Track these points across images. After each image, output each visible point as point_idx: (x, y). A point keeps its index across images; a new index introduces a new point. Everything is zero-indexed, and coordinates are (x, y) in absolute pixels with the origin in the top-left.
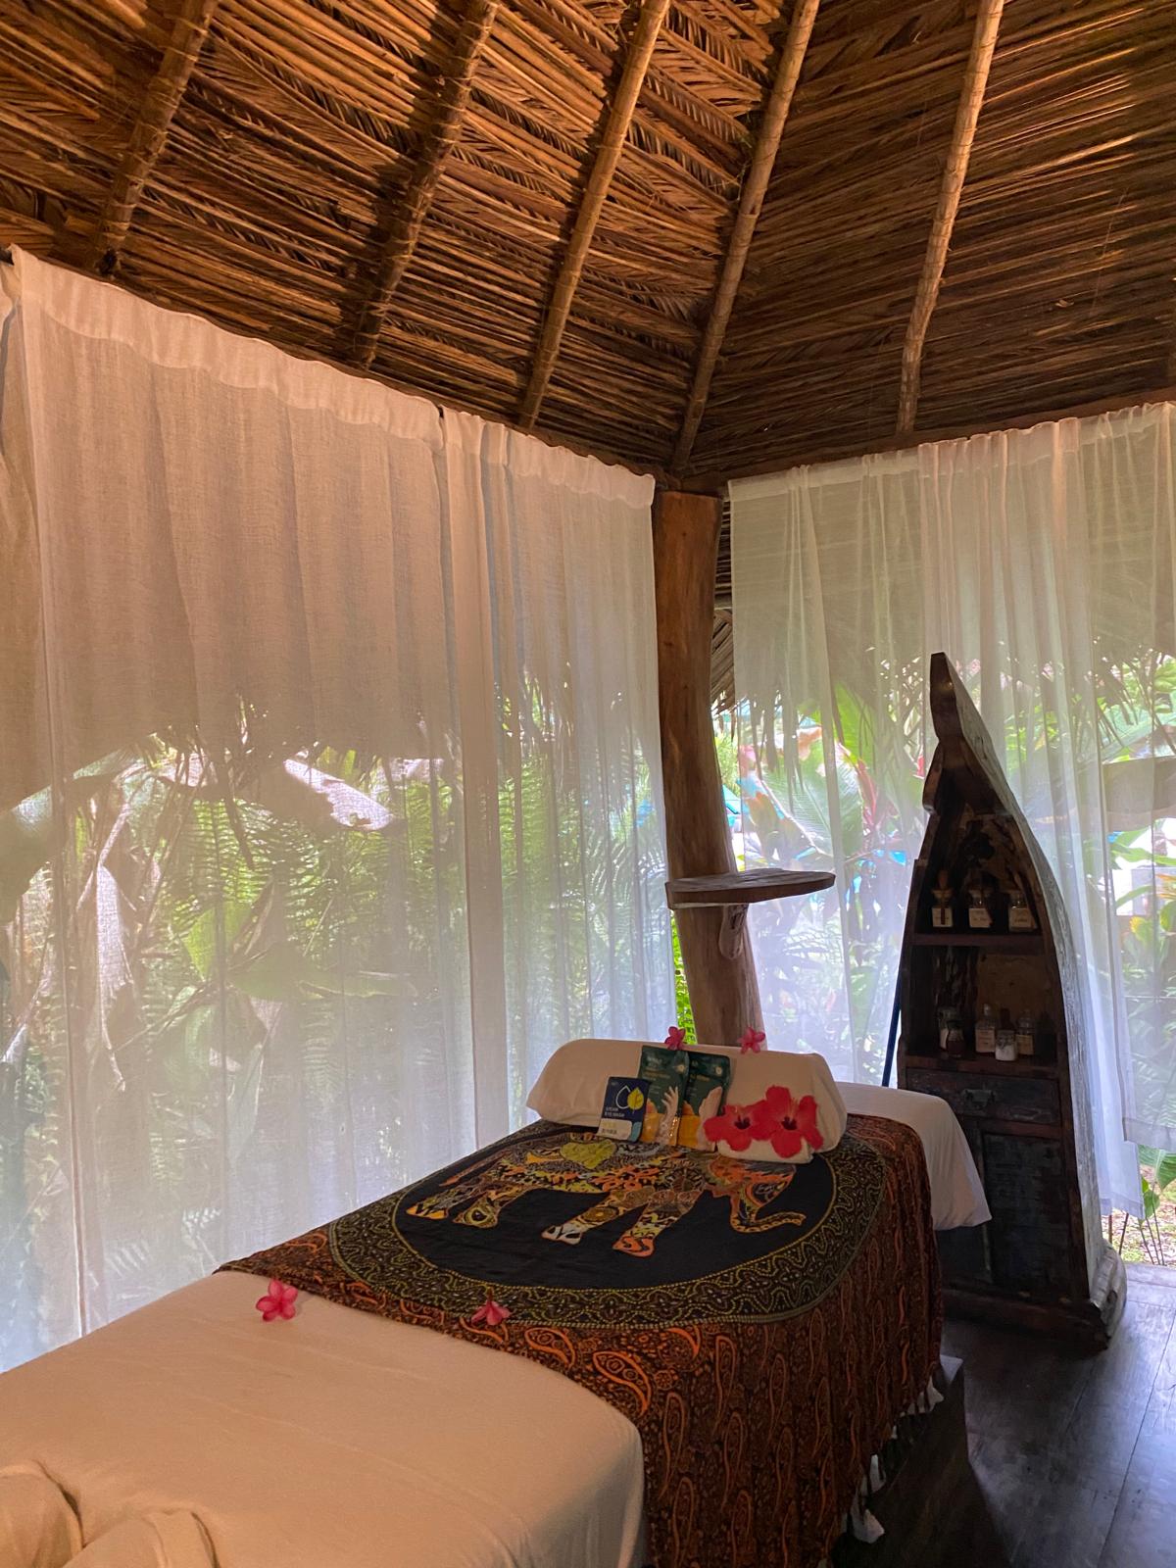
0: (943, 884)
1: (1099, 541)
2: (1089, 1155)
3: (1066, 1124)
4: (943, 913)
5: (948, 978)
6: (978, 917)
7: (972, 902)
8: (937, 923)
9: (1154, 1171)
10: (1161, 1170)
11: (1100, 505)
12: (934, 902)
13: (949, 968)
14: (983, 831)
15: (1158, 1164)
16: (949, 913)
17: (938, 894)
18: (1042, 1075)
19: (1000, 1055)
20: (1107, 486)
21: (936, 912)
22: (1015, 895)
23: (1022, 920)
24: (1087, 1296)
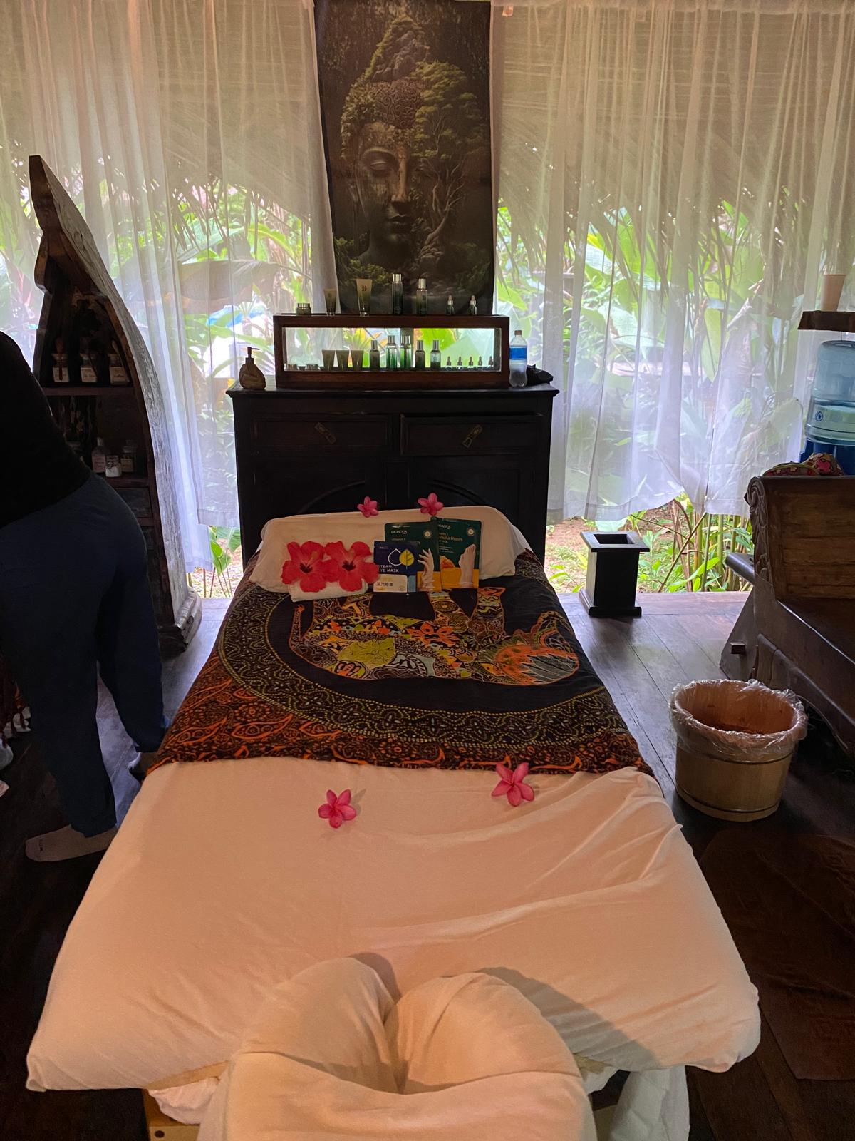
0: (59, 348)
1: (167, 82)
2: (176, 535)
3: (155, 515)
4: (61, 371)
5: (72, 421)
6: (88, 374)
7: (81, 363)
8: (57, 379)
9: (227, 541)
10: (232, 540)
11: (165, 49)
12: (54, 363)
13: (73, 414)
14: (90, 308)
15: (229, 537)
16: (65, 371)
17: (57, 357)
18: (138, 485)
19: (109, 473)
20: (171, 35)
21: (56, 371)
22: (112, 357)
23: (119, 376)
24: (173, 621)
